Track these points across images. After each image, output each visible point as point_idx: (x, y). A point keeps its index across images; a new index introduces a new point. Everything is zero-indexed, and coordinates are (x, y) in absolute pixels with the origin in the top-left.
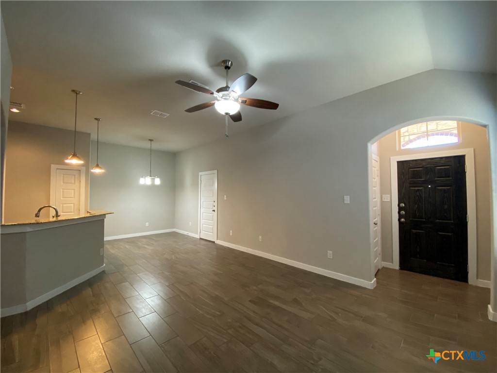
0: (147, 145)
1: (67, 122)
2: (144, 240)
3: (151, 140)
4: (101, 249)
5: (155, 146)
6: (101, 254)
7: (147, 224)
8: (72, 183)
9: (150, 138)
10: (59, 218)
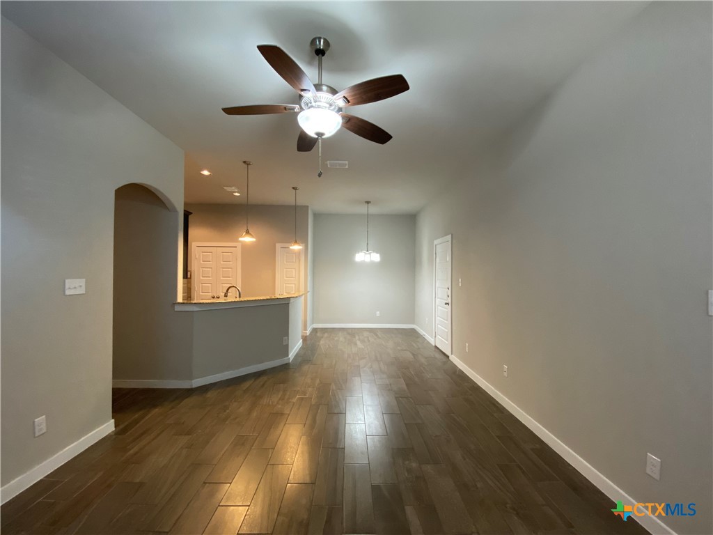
0: (363, 209)
1: (287, 197)
2: (366, 334)
3: (368, 203)
4: (285, 338)
5: (373, 210)
6: (284, 344)
7: (378, 314)
8: (293, 262)
9: (367, 200)
10: (242, 299)
